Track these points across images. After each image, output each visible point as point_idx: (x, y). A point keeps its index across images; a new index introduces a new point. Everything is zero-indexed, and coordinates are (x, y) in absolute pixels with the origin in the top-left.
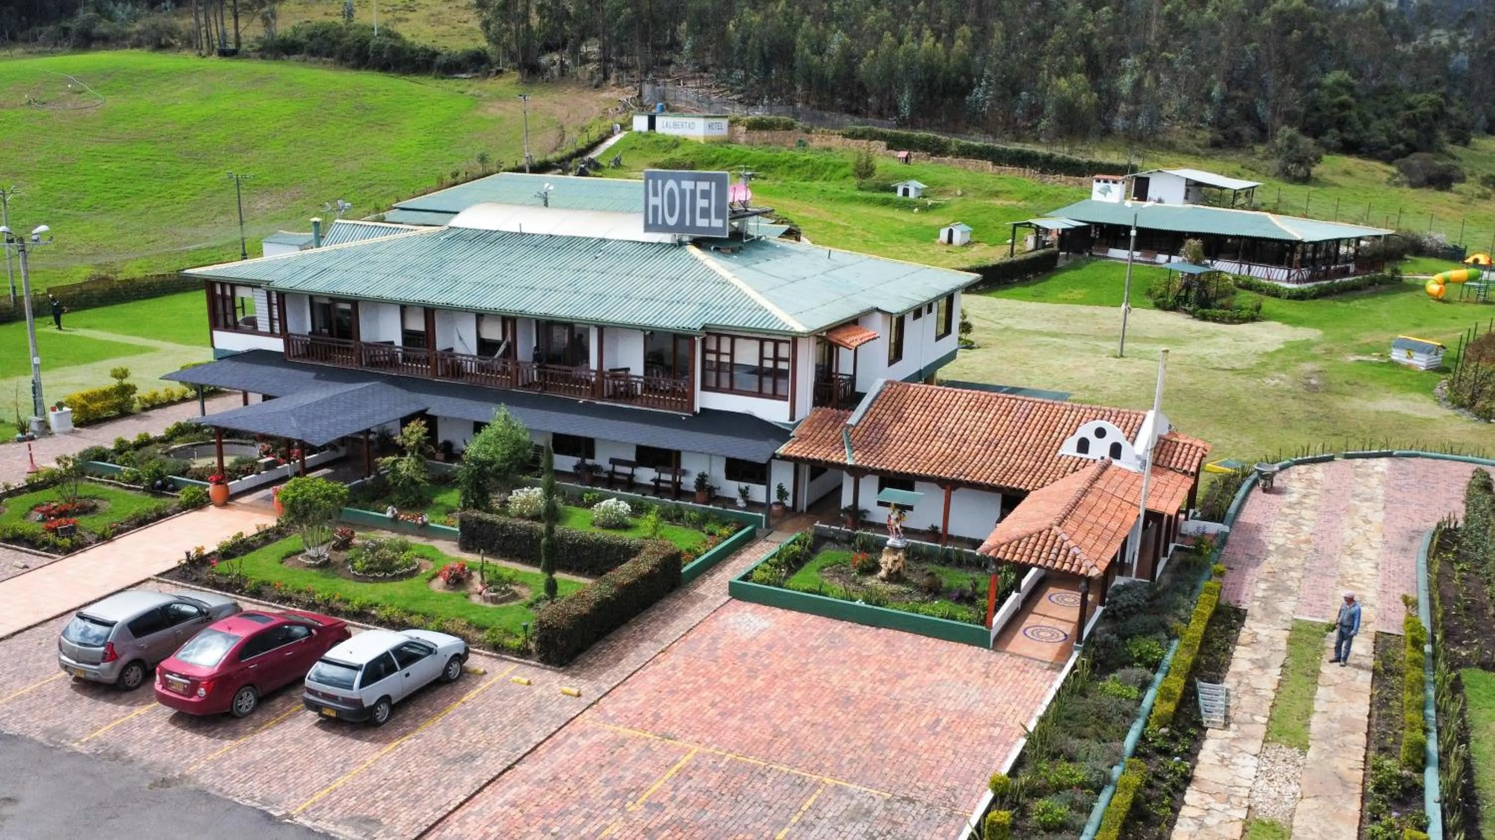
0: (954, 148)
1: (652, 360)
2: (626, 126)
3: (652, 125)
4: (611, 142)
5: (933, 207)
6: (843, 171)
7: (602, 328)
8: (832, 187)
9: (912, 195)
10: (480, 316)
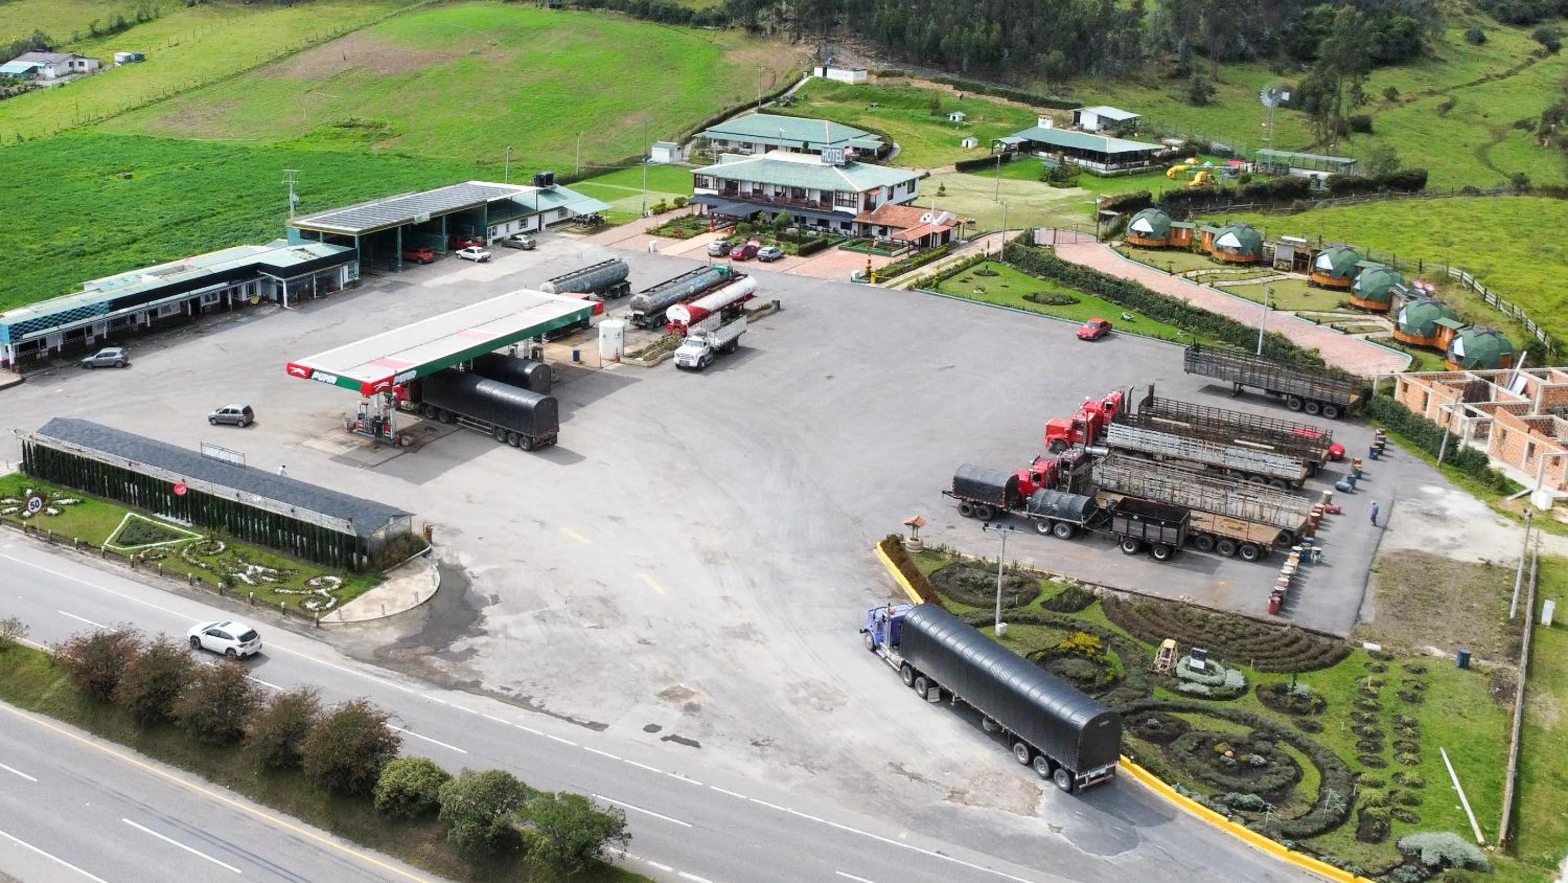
0: (987, 89)
1: (823, 198)
2: (810, 72)
3: (825, 73)
4: (802, 83)
5: (967, 127)
6: (924, 104)
7: (809, 190)
8: (918, 113)
9: (957, 120)
10: (776, 186)
